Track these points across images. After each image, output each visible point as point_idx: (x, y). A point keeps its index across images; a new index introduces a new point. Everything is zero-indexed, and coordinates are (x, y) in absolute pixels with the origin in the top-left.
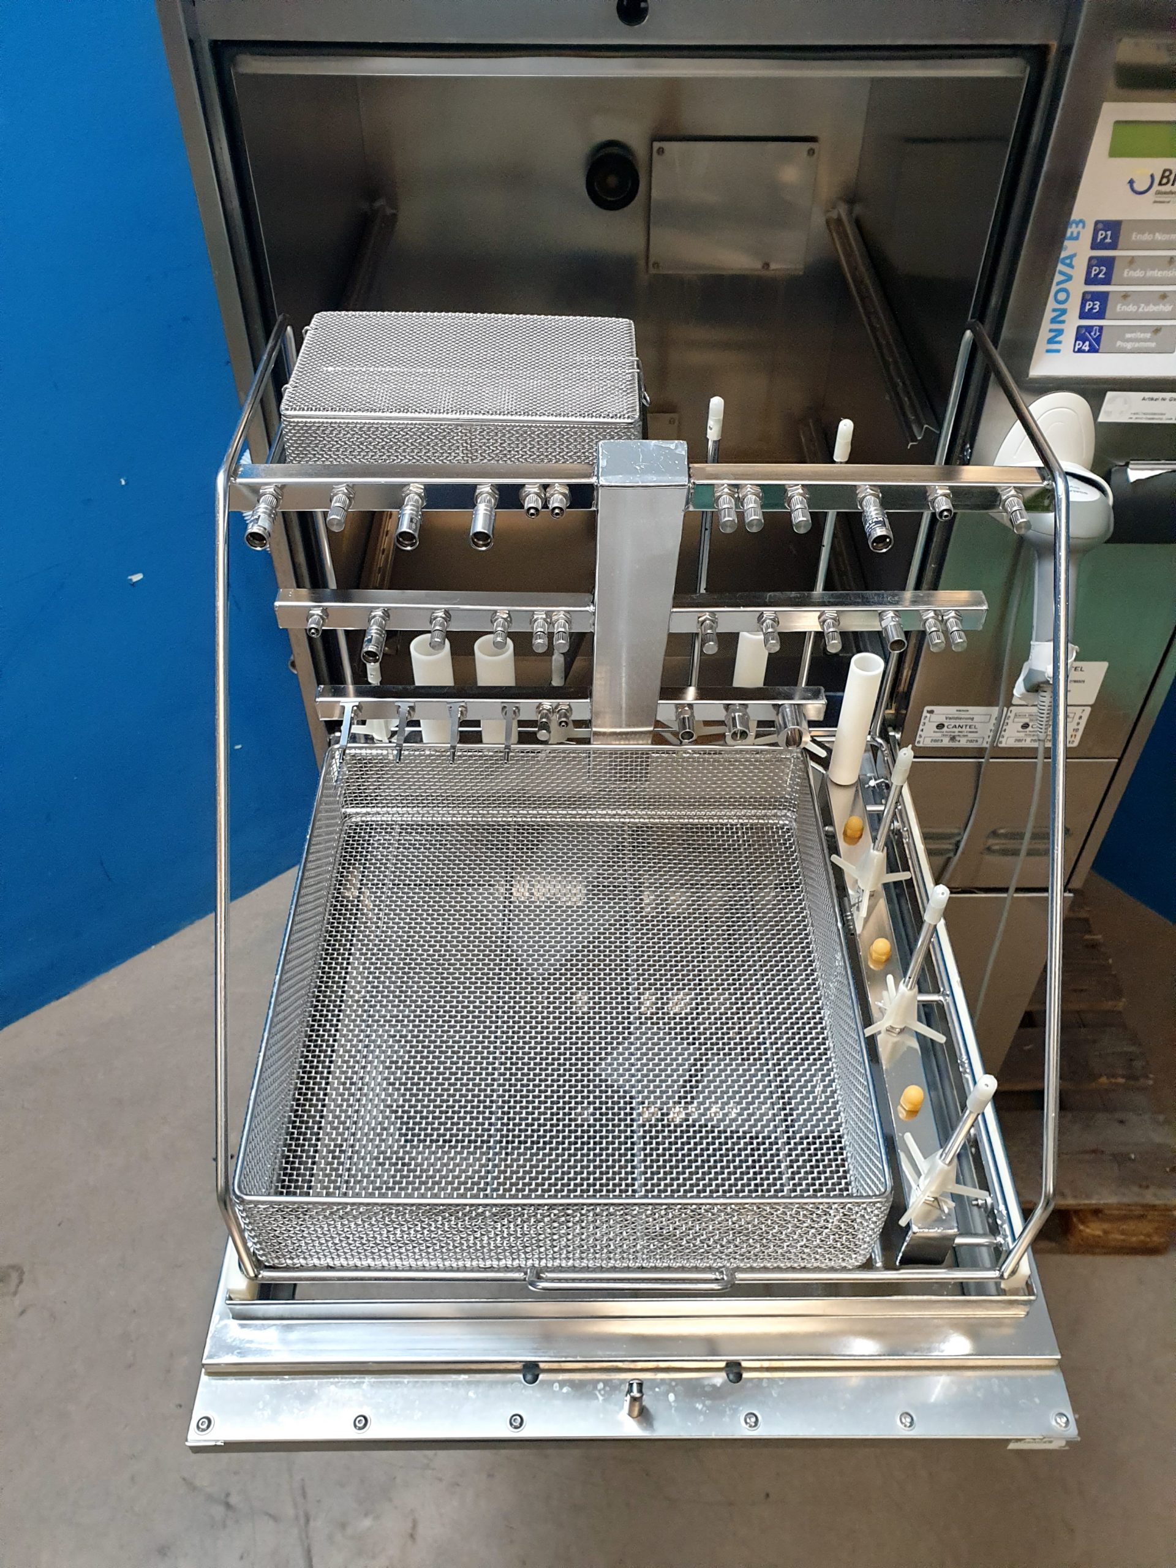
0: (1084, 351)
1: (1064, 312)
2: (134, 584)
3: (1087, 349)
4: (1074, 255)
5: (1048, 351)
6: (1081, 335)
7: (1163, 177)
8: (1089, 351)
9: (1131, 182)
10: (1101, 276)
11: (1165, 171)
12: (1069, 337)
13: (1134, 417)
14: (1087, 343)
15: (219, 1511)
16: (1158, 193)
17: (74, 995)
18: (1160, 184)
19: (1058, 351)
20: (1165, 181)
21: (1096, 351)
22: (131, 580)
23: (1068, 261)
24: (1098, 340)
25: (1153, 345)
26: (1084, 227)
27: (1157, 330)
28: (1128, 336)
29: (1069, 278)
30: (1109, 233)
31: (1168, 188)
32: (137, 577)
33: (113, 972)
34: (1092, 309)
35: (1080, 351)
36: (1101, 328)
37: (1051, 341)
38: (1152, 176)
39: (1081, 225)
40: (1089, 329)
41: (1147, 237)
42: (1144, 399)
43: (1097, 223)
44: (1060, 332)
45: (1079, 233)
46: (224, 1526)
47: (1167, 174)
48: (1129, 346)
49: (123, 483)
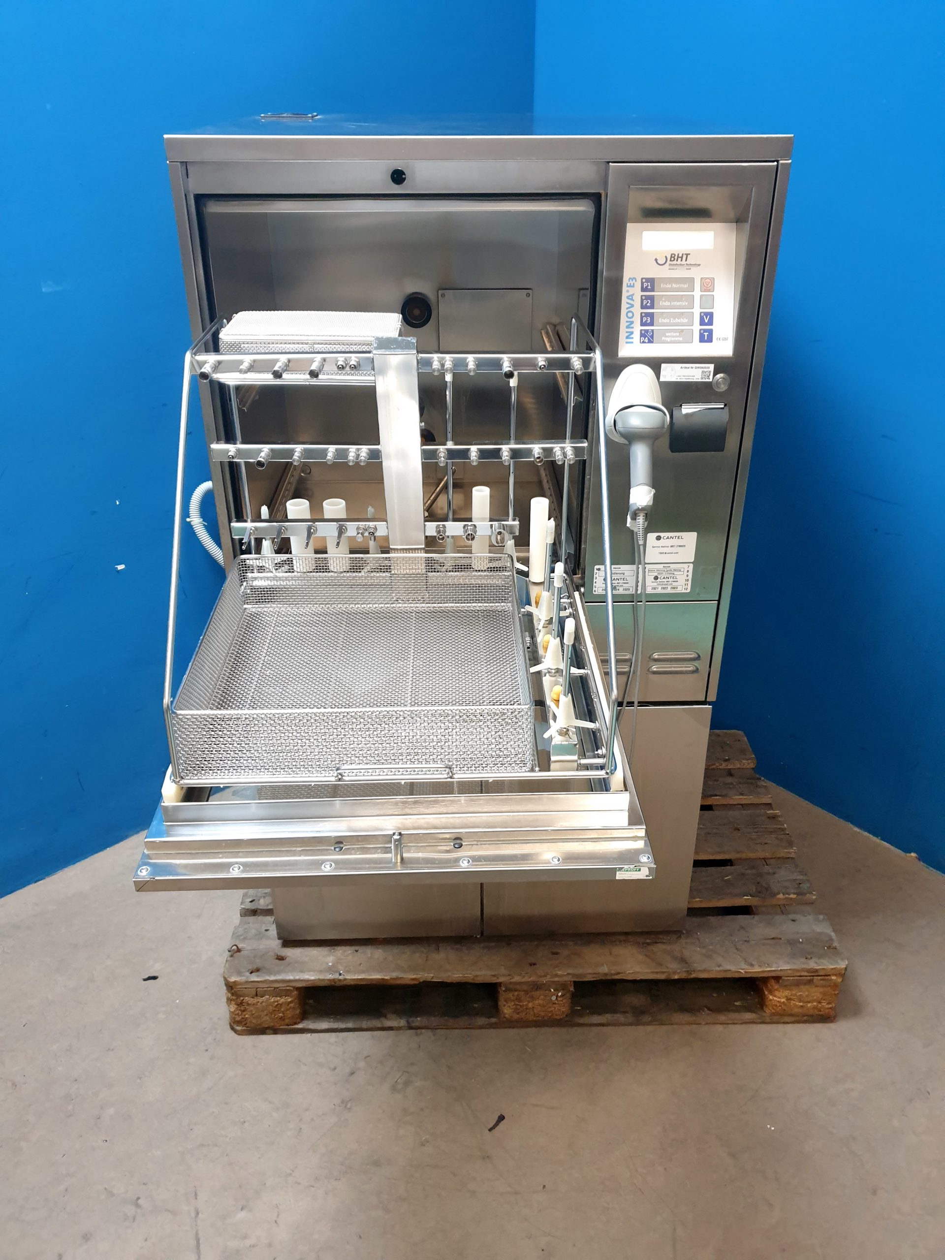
0: (645, 342)
1: (632, 323)
2: (118, 571)
3: (647, 341)
4: (633, 294)
5: (627, 343)
6: (643, 334)
7: (671, 257)
8: (648, 342)
9: (656, 260)
10: (648, 304)
11: (672, 255)
12: (636, 336)
13: (679, 378)
14: (647, 338)
15: (130, 1210)
16: (670, 265)
17: (48, 880)
18: (671, 260)
19: (632, 343)
20: (672, 259)
21: (652, 342)
22: (117, 568)
23: (631, 297)
24: (652, 337)
25: (681, 339)
26: (636, 281)
27: (682, 331)
28: (667, 334)
29: (632, 306)
30: (649, 284)
31: (675, 262)
32: (121, 567)
33: (78, 864)
34: (647, 321)
35: (644, 342)
36: (653, 331)
37: (627, 337)
38: (666, 257)
39: (634, 280)
40: (647, 331)
41: (669, 286)
42: (681, 368)
43: (642, 279)
44: (632, 333)
45: (634, 284)
46: (134, 1219)
47: (673, 256)
48: (669, 339)
49: (118, 503)
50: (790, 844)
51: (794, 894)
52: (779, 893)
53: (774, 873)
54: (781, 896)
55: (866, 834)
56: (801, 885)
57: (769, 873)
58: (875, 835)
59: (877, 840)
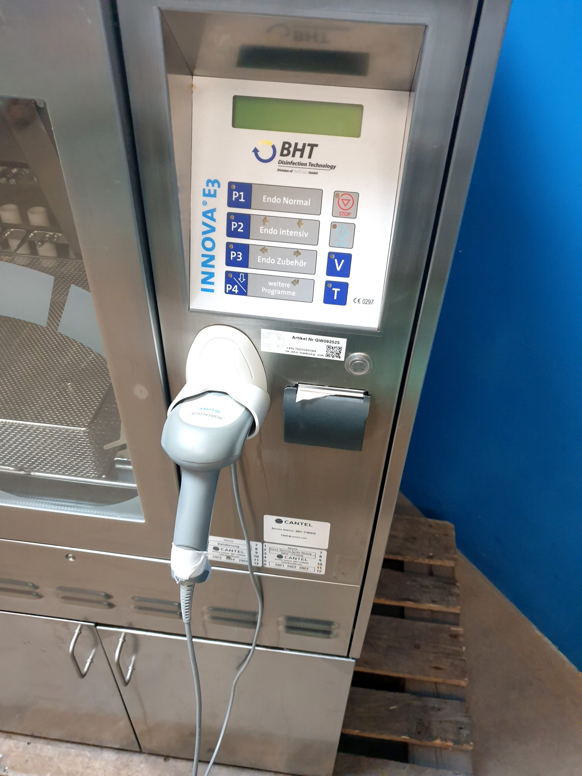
0: (234, 293)
1: (212, 258)
3: (236, 291)
4: (214, 210)
5: (203, 290)
6: (230, 278)
7: (283, 148)
8: (238, 294)
9: (256, 151)
10: (239, 230)
11: (284, 143)
12: (219, 280)
13: (291, 350)
14: (236, 286)
16: (280, 162)
18: (282, 155)
19: (212, 291)
20: (285, 152)
21: (245, 294)
23: (210, 215)
24: (245, 285)
25: (294, 294)
26: (219, 186)
27: (296, 282)
28: (270, 284)
29: (213, 229)
30: (242, 193)
31: (289, 158)
34: (237, 257)
35: (231, 292)
36: (246, 275)
37: (204, 281)
38: (274, 147)
39: (216, 185)
40: (237, 274)
41: (275, 200)
42: (294, 337)
43: (230, 184)
44: (212, 275)
45: (215, 191)
47: (287, 146)
48: (273, 292)
50: (464, 673)
51: (453, 741)
52: (436, 738)
53: (439, 710)
54: (438, 742)
55: (546, 640)
56: (461, 730)
57: (433, 708)
58: (554, 643)
59: (554, 648)
